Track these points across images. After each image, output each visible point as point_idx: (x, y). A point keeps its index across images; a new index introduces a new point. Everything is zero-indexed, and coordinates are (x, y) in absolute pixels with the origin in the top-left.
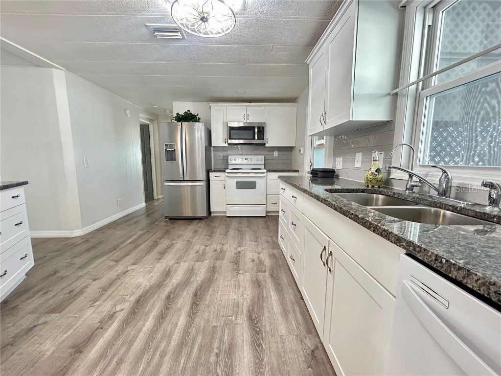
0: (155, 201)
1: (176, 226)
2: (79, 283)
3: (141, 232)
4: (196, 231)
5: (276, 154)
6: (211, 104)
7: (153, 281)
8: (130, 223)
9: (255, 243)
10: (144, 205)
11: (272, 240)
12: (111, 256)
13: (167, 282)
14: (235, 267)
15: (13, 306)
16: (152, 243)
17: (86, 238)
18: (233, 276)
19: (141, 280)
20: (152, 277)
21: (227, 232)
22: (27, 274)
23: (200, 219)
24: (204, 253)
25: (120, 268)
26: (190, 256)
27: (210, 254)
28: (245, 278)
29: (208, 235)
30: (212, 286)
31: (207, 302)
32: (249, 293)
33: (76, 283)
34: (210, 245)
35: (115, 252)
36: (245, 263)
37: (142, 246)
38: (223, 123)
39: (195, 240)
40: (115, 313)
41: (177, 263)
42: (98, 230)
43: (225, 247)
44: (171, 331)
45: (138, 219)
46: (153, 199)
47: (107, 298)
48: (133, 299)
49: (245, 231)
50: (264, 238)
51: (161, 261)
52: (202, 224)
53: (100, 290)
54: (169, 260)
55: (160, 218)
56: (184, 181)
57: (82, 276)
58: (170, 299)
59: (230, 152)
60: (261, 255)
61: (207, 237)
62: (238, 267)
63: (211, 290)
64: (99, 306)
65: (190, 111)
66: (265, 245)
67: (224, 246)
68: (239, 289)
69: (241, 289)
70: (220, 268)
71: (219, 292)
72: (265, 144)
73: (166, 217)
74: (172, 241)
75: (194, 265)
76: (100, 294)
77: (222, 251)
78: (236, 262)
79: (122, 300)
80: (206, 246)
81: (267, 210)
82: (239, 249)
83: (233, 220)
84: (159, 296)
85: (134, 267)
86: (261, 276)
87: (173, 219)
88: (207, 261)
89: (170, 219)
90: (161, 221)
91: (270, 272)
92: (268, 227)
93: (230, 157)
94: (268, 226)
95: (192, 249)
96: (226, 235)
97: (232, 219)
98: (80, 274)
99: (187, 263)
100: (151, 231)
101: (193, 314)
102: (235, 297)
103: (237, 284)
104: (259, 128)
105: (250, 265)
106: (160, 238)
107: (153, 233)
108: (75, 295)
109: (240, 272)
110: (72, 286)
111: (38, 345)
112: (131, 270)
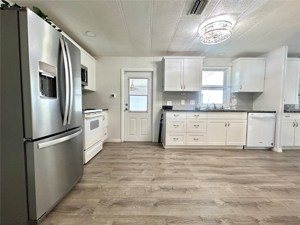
7: (225, 183)
19: (229, 189)
20: (221, 185)
41: (196, 178)
47: (258, 198)
53: (258, 207)
64: (267, 198)
75: (194, 171)
76: (261, 205)
79: (251, 190)
85: (217, 200)
112: (223, 201)
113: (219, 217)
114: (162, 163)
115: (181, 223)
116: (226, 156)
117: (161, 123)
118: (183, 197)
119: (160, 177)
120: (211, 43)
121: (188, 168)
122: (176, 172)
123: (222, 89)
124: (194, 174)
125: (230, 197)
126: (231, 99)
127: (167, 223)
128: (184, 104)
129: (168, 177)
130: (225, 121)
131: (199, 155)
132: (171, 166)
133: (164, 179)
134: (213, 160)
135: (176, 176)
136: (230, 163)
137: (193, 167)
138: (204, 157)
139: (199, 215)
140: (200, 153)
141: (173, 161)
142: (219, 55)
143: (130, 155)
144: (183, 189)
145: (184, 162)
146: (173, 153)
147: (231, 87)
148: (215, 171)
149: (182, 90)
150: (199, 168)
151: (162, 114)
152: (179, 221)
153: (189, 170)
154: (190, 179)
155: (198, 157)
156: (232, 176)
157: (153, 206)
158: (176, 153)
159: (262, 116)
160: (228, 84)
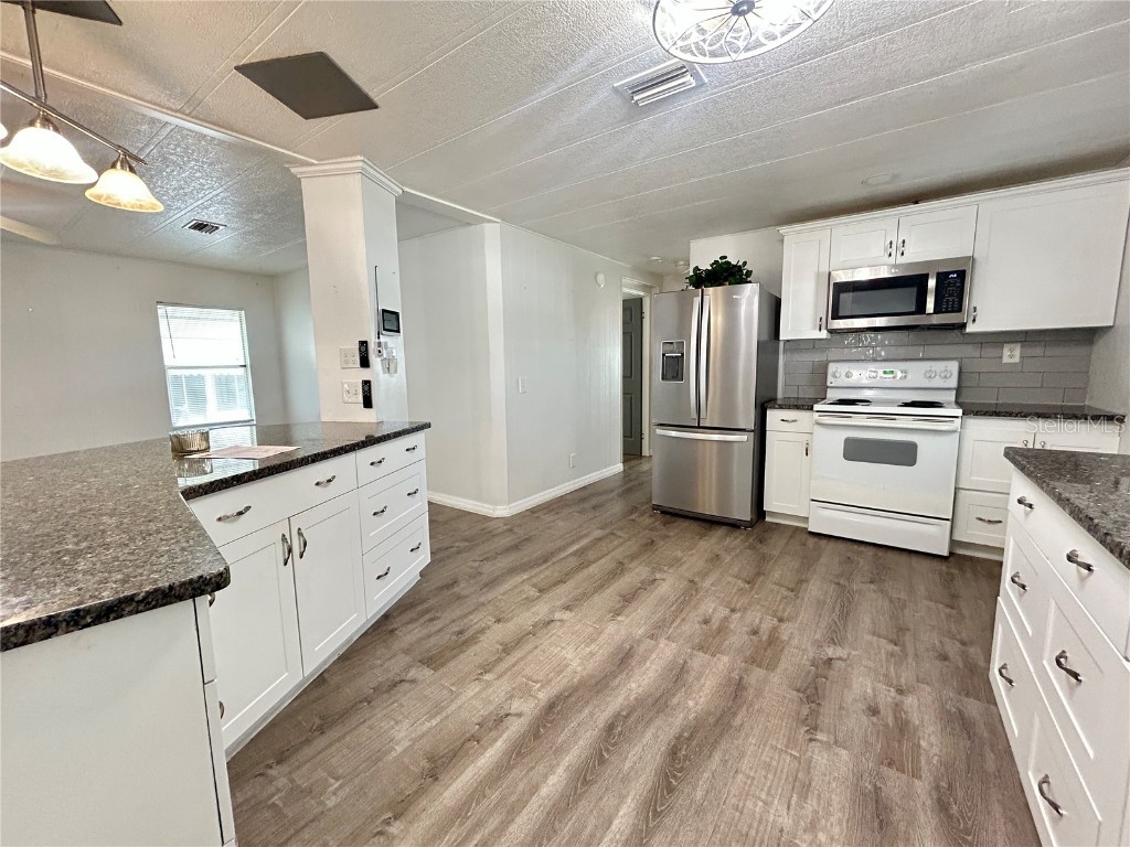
0: (643, 461)
1: (671, 534)
2: (474, 618)
3: (598, 533)
4: (715, 559)
5: (1011, 355)
6: (784, 230)
8: (587, 505)
9: (891, 647)
10: (619, 467)
11: (965, 656)
12: (535, 575)
13: (616, 682)
14: (805, 711)
15: (391, 628)
16: (612, 565)
17: (512, 523)
18: (791, 742)
19: (569, 654)
21: (801, 582)
22: (422, 574)
23: (734, 525)
24: (723, 630)
25: (541, 610)
26: (686, 628)
27: (738, 638)
28: (833, 766)
29: (744, 575)
30: (723, 745)
31: (699, 794)
32: (836, 830)
33: (472, 617)
34: (744, 610)
35: (544, 566)
36: (841, 708)
37: (593, 569)
38: (818, 275)
39: (707, 584)
40: (507, 715)
41: (652, 637)
42: (533, 511)
43: (786, 630)
44: (592, 836)
45: (604, 498)
46: (640, 456)
47: (505, 672)
48: (544, 696)
49: (859, 592)
50: (930, 638)
51: (619, 618)
52: (736, 541)
53: (500, 648)
54: (635, 622)
55: (643, 504)
56: (699, 427)
57: (483, 604)
58: (614, 735)
59: (833, 353)
60: (910, 701)
61: (740, 584)
62: (814, 713)
63: (717, 756)
64: (488, 685)
65: (725, 257)
66: (932, 667)
67: (784, 626)
68: (804, 796)
69: (811, 805)
70: (759, 693)
71: (740, 776)
72: (964, 326)
73: (656, 507)
74: (654, 571)
75: (691, 656)
76: (497, 656)
77: (773, 639)
78: (813, 691)
79: (525, 692)
80: (733, 611)
81: (957, 537)
82: (831, 652)
83: (830, 546)
84: (592, 714)
85: (567, 615)
86: (894, 783)
87: (671, 515)
88: (725, 659)
89: (663, 512)
90: (642, 514)
91: (937, 788)
92: (952, 600)
93: (832, 368)
94: (954, 596)
95: (695, 607)
96: (796, 589)
97: (823, 542)
98: (482, 599)
99: (674, 645)
100: (619, 533)
101: (656, 814)
102: (786, 821)
103: (800, 775)
104: (941, 277)
105: (856, 723)
106: (633, 557)
107: (621, 540)
108: (465, 642)
109: (821, 736)
110: (465, 621)
111: (392, 723)
112: (558, 621)
113: (545, 596)
125: (553, 636)
139: (568, 583)
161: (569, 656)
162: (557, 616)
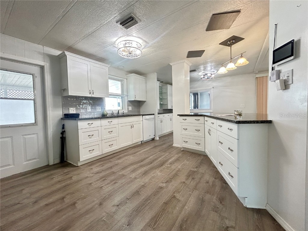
7: (154, 171)
20: (153, 174)
25: (171, 187)
40: (170, 164)
41: (135, 178)
48: (164, 167)
76: (178, 173)
79: (168, 167)
112: (164, 183)
113: (172, 194)
114: (91, 182)
115: (160, 218)
116: (137, 152)
117: (63, 136)
118: (142, 198)
119: (105, 197)
120: (128, 57)
121: (121, 173)
122: (115, 183)
123: (121, 97)
124: (131, 176)
125: (165, 178)
126: (128, 106)
127: (153, 228)
128: (90, 110)
129: (113, 192)
130: (130, 124)
131: (119, 159)
132: (104, 180)
133: (111, 196)
134: (131, 159)
135: (119, 187)
136: (143, 156)
137: (125, 171)
138: (123, 159)
139: (163, 202)
140: (118, 157)
141: (101, 175)
142: (119, 67)
143: (27, 198)
144: (135, 193)
145: (113, 170)
146: (92, 167)
147: (127, 96)
148: (142, 166)
149: (90, 96)
150: (129, 169)
151: (64, 125)
152: (157, 218)
153: (123, 175)
154: (132, 181)
155: (120, 161)
156: (153, 164)
157: (128, 227)
158: (95, 166)
159: (148, 118)
160: (125, 93)
161: (159, 173)
162: (164, 185)
